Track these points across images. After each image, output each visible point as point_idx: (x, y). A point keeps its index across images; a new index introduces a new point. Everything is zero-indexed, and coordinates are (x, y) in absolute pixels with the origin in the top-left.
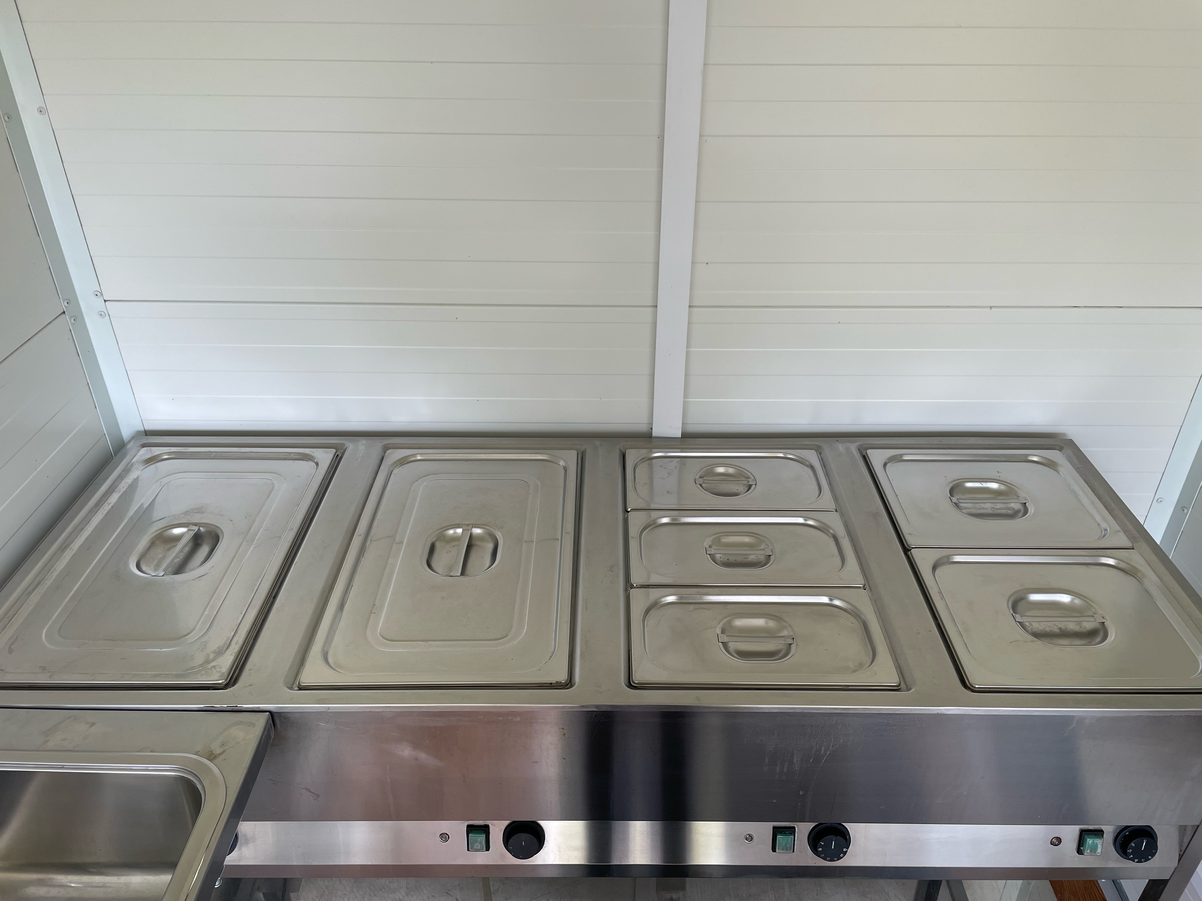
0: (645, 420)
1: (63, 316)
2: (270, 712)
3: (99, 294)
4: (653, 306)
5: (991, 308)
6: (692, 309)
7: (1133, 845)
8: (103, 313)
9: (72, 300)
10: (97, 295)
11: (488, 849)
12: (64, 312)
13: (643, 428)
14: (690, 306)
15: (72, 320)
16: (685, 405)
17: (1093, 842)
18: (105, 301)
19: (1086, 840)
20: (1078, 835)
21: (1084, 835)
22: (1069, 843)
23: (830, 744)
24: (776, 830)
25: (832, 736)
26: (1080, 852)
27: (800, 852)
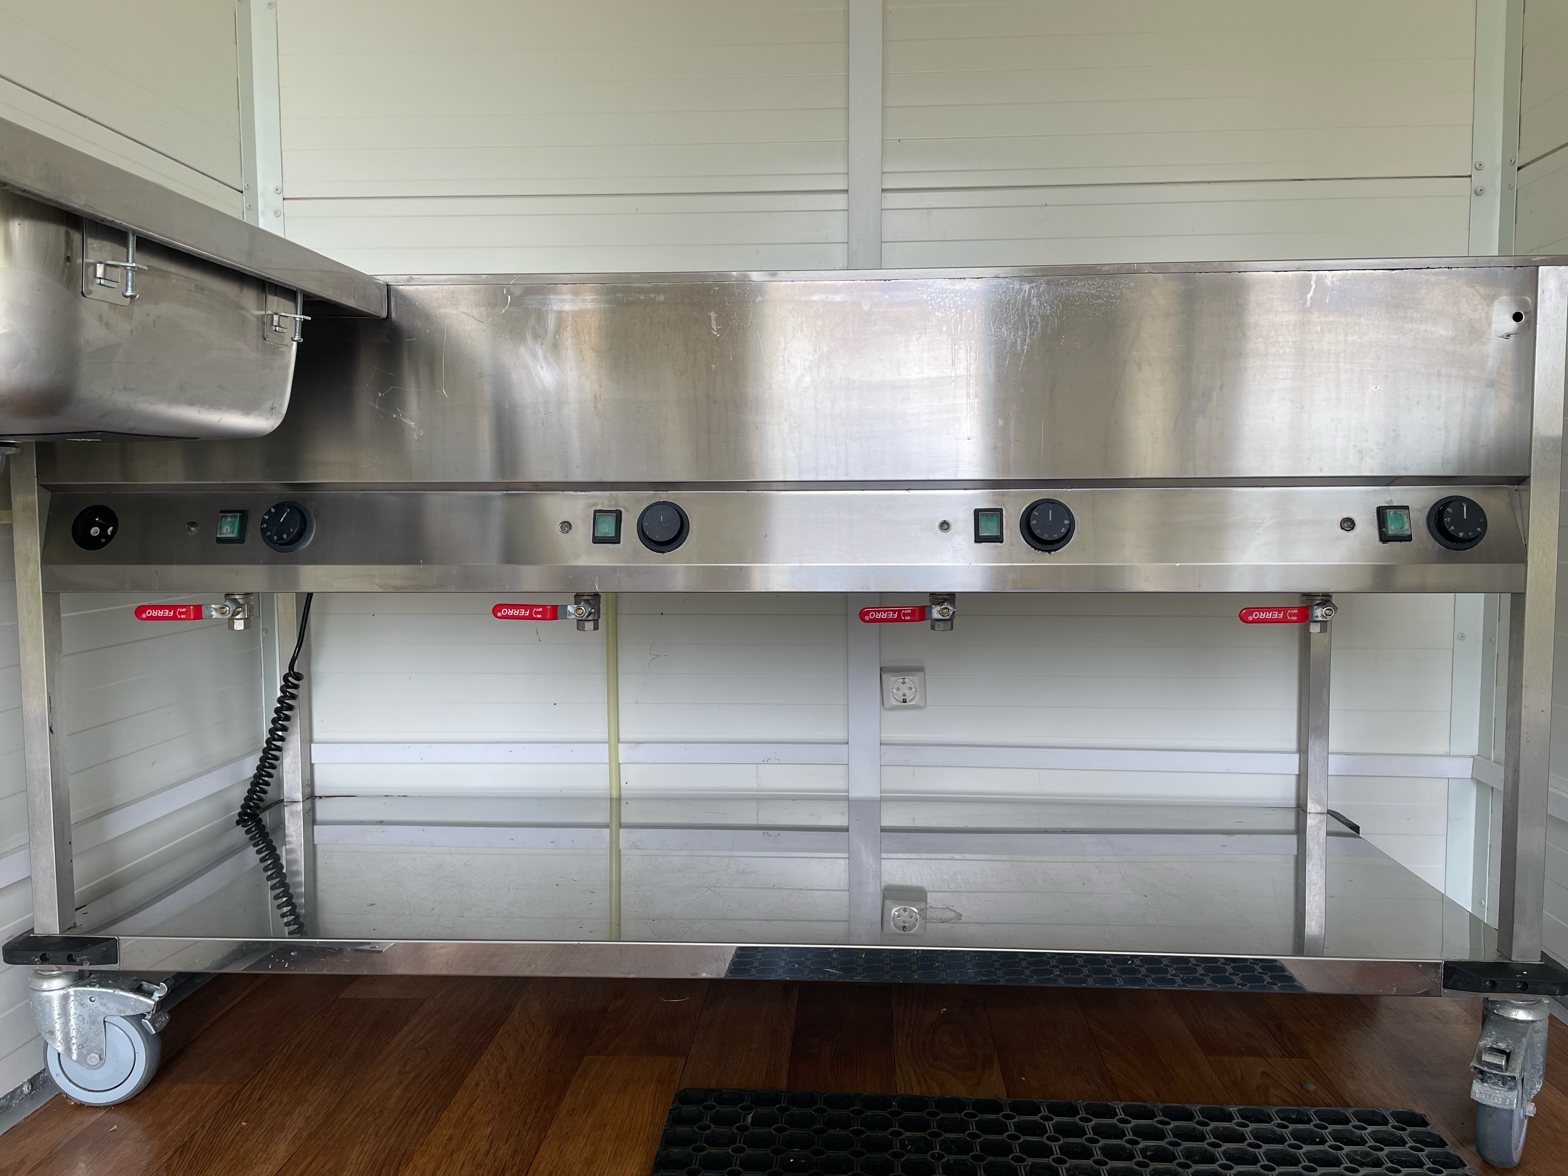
11: (618, 540)
14: (882, 190)
17: (1395, 517)
18: (284, 199)
19: (1386, 516)
20: (1376, 514)
21: (1381, 513)
22: (1367, 527)
23: (1026, 333)
24: (978, 514)
25: (1027, 318)
26: (1384, 538)
27: (1012, 545)
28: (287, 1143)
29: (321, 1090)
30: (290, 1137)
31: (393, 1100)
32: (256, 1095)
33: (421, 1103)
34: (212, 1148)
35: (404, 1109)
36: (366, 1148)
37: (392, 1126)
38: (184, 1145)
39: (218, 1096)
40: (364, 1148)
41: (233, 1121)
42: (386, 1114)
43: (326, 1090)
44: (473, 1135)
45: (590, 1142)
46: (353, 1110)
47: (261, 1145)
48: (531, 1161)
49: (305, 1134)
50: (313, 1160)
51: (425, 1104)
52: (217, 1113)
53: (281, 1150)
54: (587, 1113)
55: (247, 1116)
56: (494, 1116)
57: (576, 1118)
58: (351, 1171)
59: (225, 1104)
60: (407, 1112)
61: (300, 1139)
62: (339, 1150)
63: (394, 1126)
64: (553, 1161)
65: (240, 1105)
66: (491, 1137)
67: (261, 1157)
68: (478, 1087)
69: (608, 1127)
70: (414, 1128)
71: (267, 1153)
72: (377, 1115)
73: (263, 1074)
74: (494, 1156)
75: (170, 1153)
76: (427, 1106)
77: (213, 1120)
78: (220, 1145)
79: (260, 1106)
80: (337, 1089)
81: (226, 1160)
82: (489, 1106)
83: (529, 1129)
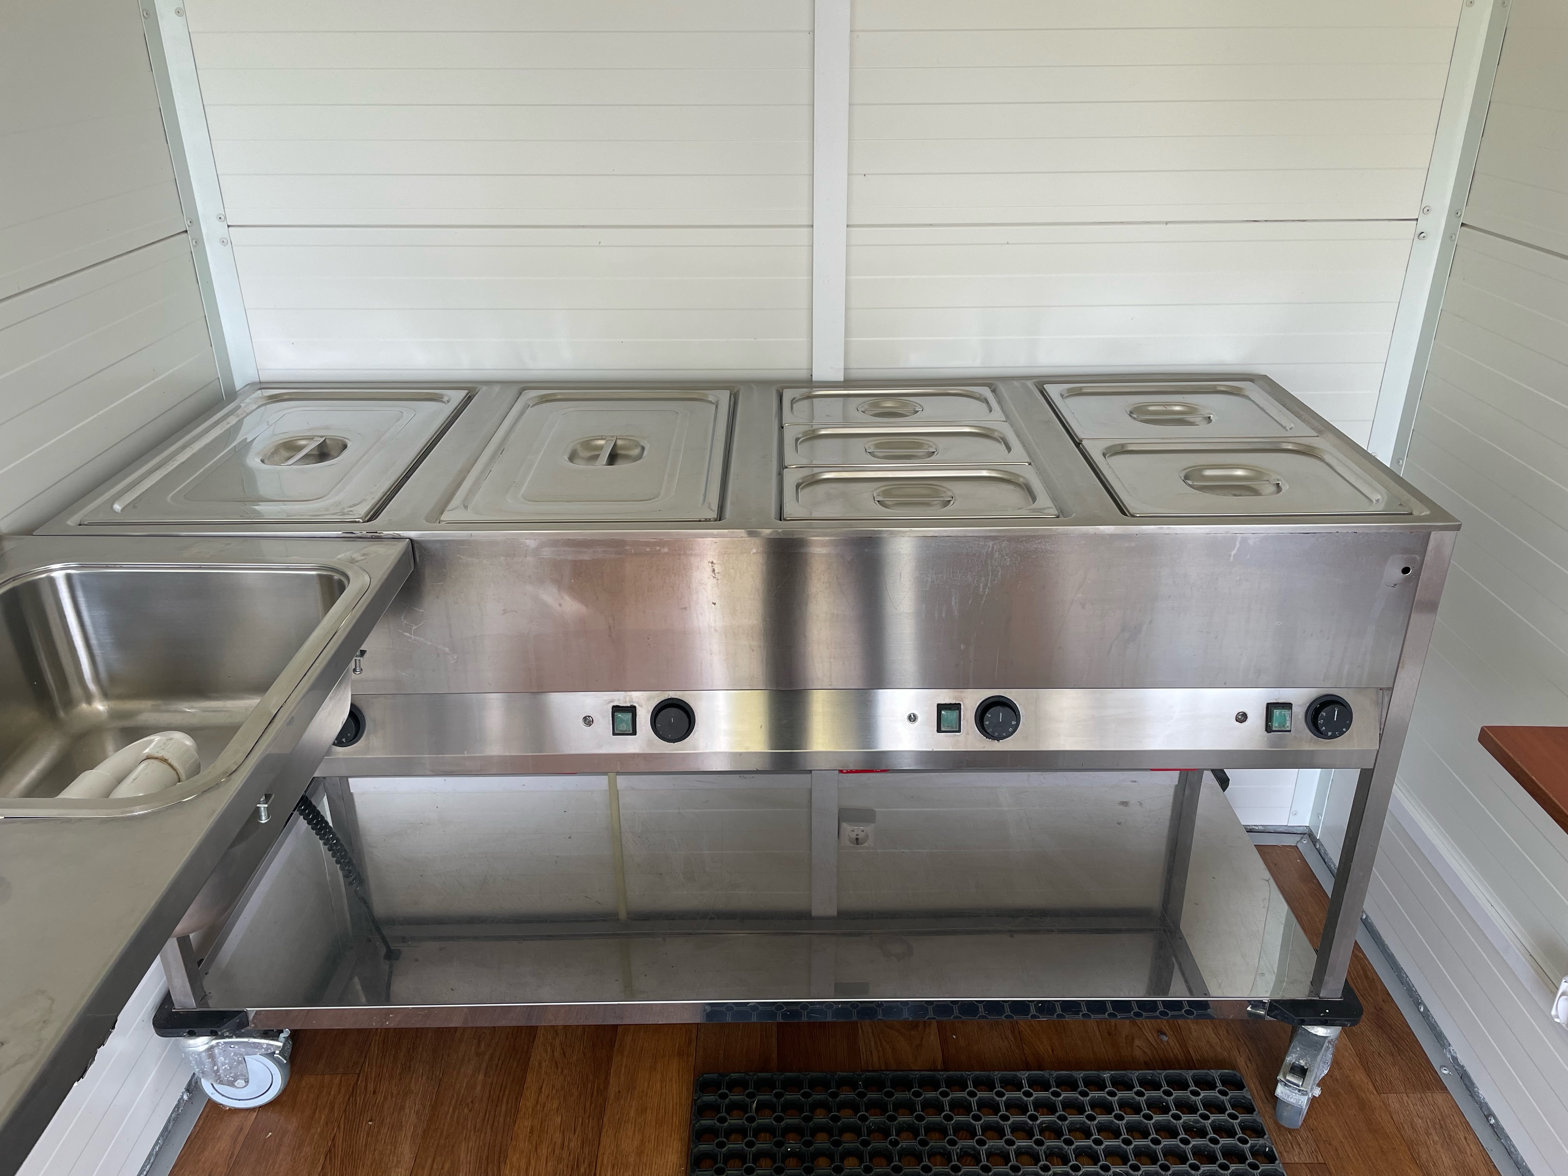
0: (804, 365)
1: (184, 235)
2: (411, 540)
3: (223, 217)
4: (808, 226)
5: (1167, 223)
6: (849, 229)
7: (1324, 714)
8: (225, 241)
9: (194, 221)
10: (220, 218)
11: (634, 733)
12: (186, 231)
13: (803, 375)
14: (848, 226)
15: (194, 243)
16: (847, 344)
17: (1280, 713)
18: (229, 226)
19: (1273, 712)
20: (1265, 709)
21: (1271, 708)
22: (1256, 719)
23: (988, 579)
24: (941, 707)
25: (990, 568)
26: (1268, 729)
27: (968, 733)
28: (408, 1141)
29: (420, 1079)
30: (409, 1135)
31: (479, 1088)
32: (371, 1087)
33: (500, 1091)
34: (352, 1152)
35: (489, 1098)
36: (470, 1145)
37: (484, 1119)
38: (330, 1150)
39: (340, 1089)
40: (469, 1145)
41: (360, 1120)
42: (477, 1105)
43: (424, 1078)
44: (548, 1126)
45: (637, 1129)
46: (451, 1102)
47: (389, 1147)
48: (596, 1153)
49: (420, 1131)
50: (433, 1161)
51: (504, 1091)
52: (345, 1111)
53: (406, 1151)
54: (630, 1093)
55: (369, 1112)
56: (560, 1103)
57: (622, 1102)
58: (464, 1172)
59: (349, 1099)
60: (493, 1101)
61: (417, 1137)
62: (450, 1147)
63: (486, 1119)
64: (613, 1151)
65: (360, 1100)
66: (562, 1128)
67: (393, 1160)
68: (541, 1068)
69: (648, 1111)
70: (502, 1120)
71: (396, 1155)
72: (470, 1105)
73: (369, 1061)
74: (568, 1149)
75: (322, 1161)
76: (507, 1093)
77: (345, 1119)
78: (357, 1149)
79: (376, 1100)
80: (432, 1078)
81: (367, 1165)
82: (554, 1091)
83: (589, 1117)
